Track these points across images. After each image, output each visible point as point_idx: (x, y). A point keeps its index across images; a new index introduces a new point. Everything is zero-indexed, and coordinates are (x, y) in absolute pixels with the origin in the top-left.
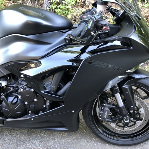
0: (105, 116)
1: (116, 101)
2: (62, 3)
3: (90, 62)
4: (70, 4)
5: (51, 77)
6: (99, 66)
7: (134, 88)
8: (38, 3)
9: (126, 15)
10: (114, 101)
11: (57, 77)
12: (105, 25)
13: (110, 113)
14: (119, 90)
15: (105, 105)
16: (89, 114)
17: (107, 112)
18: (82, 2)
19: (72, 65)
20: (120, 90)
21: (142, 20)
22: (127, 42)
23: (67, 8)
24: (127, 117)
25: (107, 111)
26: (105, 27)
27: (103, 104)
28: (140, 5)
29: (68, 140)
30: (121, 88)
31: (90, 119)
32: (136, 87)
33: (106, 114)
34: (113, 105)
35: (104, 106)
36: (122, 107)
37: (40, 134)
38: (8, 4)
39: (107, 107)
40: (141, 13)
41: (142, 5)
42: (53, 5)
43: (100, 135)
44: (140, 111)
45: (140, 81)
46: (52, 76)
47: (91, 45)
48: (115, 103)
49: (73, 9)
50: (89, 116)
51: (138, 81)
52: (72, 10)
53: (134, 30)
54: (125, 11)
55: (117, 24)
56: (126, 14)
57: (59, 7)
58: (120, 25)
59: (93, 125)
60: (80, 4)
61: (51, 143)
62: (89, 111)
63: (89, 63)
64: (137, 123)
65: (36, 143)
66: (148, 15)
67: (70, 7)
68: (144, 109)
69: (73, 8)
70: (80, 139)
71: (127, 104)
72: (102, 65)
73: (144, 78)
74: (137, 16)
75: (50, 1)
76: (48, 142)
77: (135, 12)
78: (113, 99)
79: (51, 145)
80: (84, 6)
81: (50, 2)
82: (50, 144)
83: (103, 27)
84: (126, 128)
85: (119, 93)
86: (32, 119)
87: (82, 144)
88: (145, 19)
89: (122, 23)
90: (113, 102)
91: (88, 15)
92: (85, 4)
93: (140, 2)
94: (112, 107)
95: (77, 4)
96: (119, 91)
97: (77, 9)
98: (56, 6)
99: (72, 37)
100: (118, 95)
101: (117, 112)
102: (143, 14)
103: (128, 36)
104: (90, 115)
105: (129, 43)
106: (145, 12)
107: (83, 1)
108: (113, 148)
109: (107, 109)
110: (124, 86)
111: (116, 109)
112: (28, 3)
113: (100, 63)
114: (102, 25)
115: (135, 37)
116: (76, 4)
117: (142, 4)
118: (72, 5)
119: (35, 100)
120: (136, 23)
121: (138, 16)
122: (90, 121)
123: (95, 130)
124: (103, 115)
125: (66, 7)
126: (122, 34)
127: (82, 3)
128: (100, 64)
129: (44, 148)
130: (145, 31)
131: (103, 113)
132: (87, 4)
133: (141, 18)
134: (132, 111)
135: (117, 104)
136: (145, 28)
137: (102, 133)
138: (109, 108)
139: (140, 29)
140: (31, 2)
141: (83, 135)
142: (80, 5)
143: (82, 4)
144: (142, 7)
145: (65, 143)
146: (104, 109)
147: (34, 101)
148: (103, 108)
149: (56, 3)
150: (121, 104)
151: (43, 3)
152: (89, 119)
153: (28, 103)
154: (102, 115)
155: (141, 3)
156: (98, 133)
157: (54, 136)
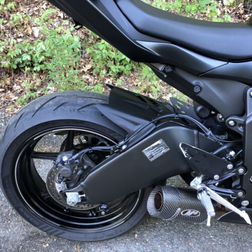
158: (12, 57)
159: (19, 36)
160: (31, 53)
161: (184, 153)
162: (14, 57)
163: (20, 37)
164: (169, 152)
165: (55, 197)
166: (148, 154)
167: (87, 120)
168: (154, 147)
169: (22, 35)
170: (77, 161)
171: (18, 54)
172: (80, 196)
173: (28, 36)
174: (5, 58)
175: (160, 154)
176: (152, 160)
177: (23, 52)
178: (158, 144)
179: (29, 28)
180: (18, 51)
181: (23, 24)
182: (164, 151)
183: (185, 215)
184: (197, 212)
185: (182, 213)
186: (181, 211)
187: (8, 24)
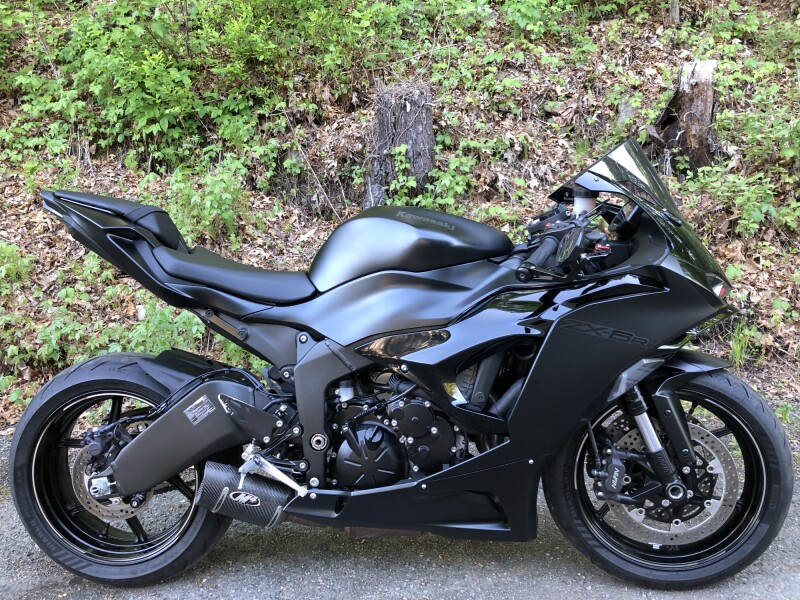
0: (614, 484)
1: (639, 440)
2: (427, 190)
3: (572, 324)
4: (451, 193)
5: (469, 372)
6: (593, 333)
7: (686, 405)
8: (346, 193)
9: (644, 218)
10: (634, 442)
11: (487, 368)
12: (599, 241)
13: (627, 480)
14: (644, 404)
15: (609, 451)
16: (565, 486)
17: (616, 473)
18: (485, 183)
19: (523, 332)
20: (647, 405)
21: (683, 227)
22: (655, 278)
23: (440, 205)
24: (676, 482)
25: (619, 467)
26: (599, 246)
27: (604, 452)
28: (673, 185)
29: (504, 580)
30: (651, 398)
31: (570, 503)
32: (691, 403)
33: (615, 477)
34: (634, 451)
35: (608, 455)
36: (660, 452)
37: (415, 567)
38: (252, 199)
39: (616, 457)
40: (680, 208)
41: (679, 185)
42: (396, 197)
43: (602, 552)
44: (711, 469)
45: (701, 381)
46: (472, 367)
47: (564, 289)
48: (636, 445)
49: (460, 205)
50: (565, 492)
51: (693, 382)
52: (456, 209)
53: (667, 250)
54: (640, 208)
55: (620, 240)
56: (644, 214)
57: (415, 203)
58: (632, 241)
59: (580, 522)
60: (480, 191)
61: (456, 586)
62: (565, 475)
63: (570, 327)
64: (707, 506)
65: (412, 586)
66: (701, 214)
67: (451, 201)
68: (722, 463)
69: (458, 202)
70: (539, 575)
71: (671, 443)
72: (599, 331)
73: (709, 373)
74: (670, 220)
75: (386, 188)
76: (444, 583)
77: (665, 210)
78: (630, 437)
79: (458, 591)
80: (494, 194)
81: (387, 191)
82: (453, 588)
83: (595, 245)
84: (677, 523)
85: (645, 414)
86: (424, 486)
87: (548, 586)
88: (693, 225)
89: (636, 236)
90: (632, 444)
91: (558, 222)
92: (497, 190)
93: (672, 177)
94: (632, 457)
95: (472, 191)
96: (646, 408)
97: (471, 204)
98: (405, 199)
99: (533, 268)
100: (644, 420)
101: (646, 471)
102: (686, 212)
103: (655, 263)
104: (568, 489)
105: (660, 278)
106: (692, 204)
107: (488, 181)
108: (644, 596)
109: (616, 462)
110: (657, 394)
111: (642, 463)
112: (316, 196)
113: (596, 326)
114: (592, 241)
115: (671, 264)
116: (466, 192)
117: (679, 181)
118: (456, 195)
119: (434, 430)
120: (670, 235)
121: (673, 218)
122: (569, 507)
123: (584, 535)
124: (607, 480)
125: (439, 201)
126: (642, 259)
127: (487, 188)
128: (595, 330)
129: (438, 598)
130: (696, 255)
131: (606, 474)
132: (501, 190)
133: (680, 222)
134: (686, 470)
135: (644, 449)
136: (697, 249)
137: (606, 548)
138: (621, 460)
139: (685, 250)
140: (327, 192)
141: (546, 567)
142: (481, 194)
143: (486, 191)
144: (680, 189)
145: (495, 585)
146: (608, 464)
147: (430, 432)
148: (604, 462)
149: (406, 191)
150: (655, 444)
151: (365, 191)
152: (567, 500)
153: (414, 439)
154: (603, 484)
155: (676, 178)
156: (596, 546)
157: (459, 570)
158: (93, 348)
159: (113, 318)
160: (124, 341)
161: (225, 406)
162: (96, 348)
163: (114, 321)
164: (215, 411)
165: (82, 499)
166: (190, 416)
167: (128, 379)
168: (197, 406)
169: (118, 317)
170: (111, 433)
171: (102, 343)
172: (109, 484)
173: (128, 318)
174: (81, 350)
175: (205, 415)
176: (196, 423)
177: (111, 341)
178: (202, 402)
179: (131, 306)
180: (104, 339)
181: (123, 301)
182: (210, 411)
183: (237, 499)
184: (256, 498)
185: (231, 495)
186: (230, 492)
187: (99, 303)
